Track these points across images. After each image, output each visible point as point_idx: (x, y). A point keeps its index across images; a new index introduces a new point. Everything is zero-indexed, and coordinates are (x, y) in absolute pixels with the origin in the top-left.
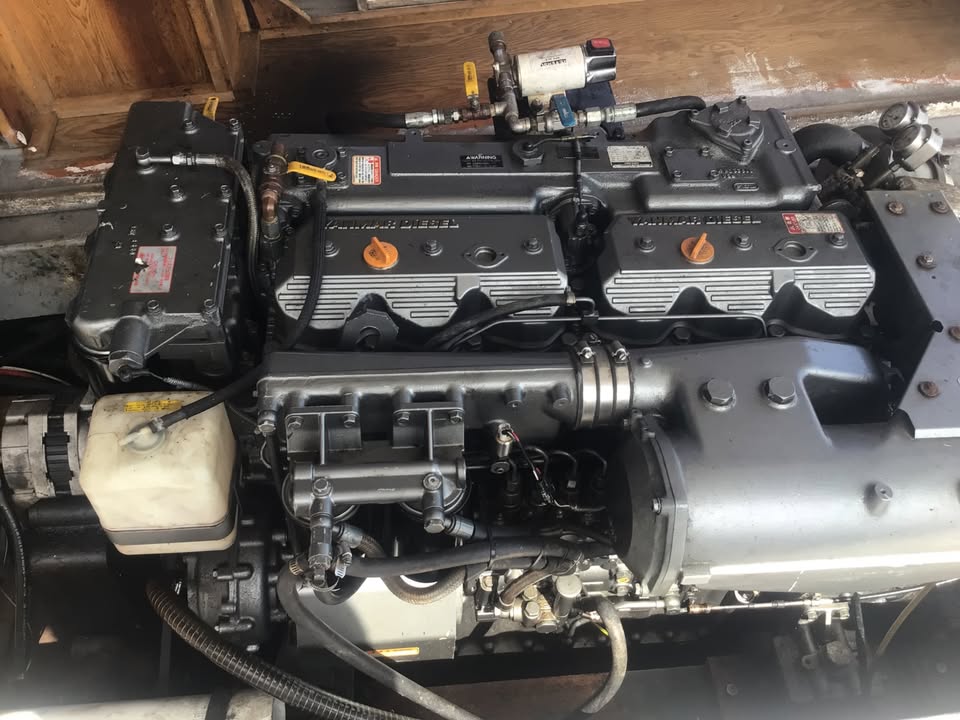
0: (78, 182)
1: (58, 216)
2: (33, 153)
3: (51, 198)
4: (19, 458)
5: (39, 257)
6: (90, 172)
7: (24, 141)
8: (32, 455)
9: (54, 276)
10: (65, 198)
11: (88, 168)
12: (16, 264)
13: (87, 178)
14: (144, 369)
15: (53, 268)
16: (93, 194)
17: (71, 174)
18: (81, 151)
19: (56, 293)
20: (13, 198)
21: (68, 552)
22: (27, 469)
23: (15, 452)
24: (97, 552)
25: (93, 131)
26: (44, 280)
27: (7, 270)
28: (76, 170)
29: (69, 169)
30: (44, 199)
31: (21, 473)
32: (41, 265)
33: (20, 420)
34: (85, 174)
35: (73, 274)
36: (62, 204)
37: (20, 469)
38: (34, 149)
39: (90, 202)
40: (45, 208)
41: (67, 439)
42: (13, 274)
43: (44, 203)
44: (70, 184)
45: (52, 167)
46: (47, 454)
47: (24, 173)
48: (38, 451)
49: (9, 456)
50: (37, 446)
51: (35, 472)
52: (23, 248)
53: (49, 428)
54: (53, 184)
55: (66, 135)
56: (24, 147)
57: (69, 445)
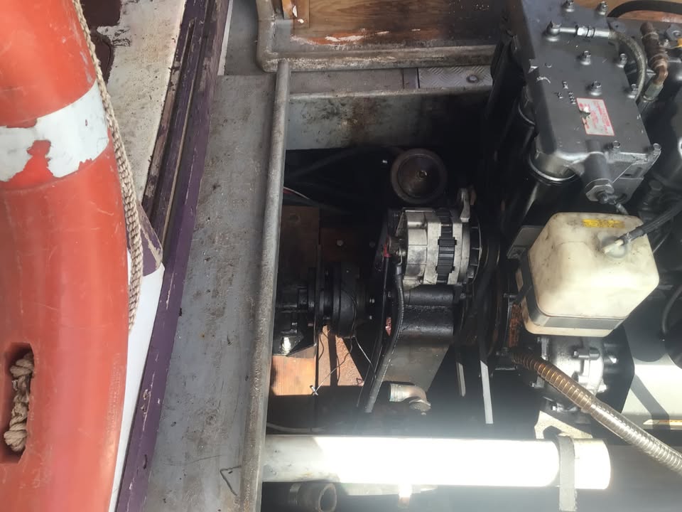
0: (338, 48)
1: (326, 74)
2: (300, 24)
3: (325, 60)
4: (420, 254)
5: (332, 104)
6: (345, 42)
7: (296, 14)
8: (430, 253)
9: (336, 119)
10: (336, 60)
11: (343, 39)
12: (313, 109)
13: (344, 46)
14: (614, 194)
15: (337, 114)
16: (357, 59)
17: (330, 42)
18: (335, 25)
19: (330, 133)
20: (297, 57)
21: (426, 325)
22: (423, 262)
23: (418, 249)
24: (447, 327)
25: (339, 10)
26: (326, 122)
27: (303, 113)
28: (333, 39)
29: (328, 38)
30: (320, 60)
31: (419, 265)
32: (330, 111)
33: (418, 225)
34: (342, 43)
35: (348, 120)
36: (333, 65)
37: (419, 261)
38: (302, 21)
39: (352, 65)
40: (319, 67)
41: (455, 242)
42: (307, 116)
43: (320, 63)
44: (332, 50)
45: (314, 35)
46: (440, 252)
47: (295, 39)
48: (434, 250)
49: (413, 251)
50: (433, 246)
51: (429, 264)
52: (323, 97)
53: (442, 234)
54: (319, 49)
55: (319, 12)
56: (294, 18)
57: (456, 247)
